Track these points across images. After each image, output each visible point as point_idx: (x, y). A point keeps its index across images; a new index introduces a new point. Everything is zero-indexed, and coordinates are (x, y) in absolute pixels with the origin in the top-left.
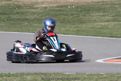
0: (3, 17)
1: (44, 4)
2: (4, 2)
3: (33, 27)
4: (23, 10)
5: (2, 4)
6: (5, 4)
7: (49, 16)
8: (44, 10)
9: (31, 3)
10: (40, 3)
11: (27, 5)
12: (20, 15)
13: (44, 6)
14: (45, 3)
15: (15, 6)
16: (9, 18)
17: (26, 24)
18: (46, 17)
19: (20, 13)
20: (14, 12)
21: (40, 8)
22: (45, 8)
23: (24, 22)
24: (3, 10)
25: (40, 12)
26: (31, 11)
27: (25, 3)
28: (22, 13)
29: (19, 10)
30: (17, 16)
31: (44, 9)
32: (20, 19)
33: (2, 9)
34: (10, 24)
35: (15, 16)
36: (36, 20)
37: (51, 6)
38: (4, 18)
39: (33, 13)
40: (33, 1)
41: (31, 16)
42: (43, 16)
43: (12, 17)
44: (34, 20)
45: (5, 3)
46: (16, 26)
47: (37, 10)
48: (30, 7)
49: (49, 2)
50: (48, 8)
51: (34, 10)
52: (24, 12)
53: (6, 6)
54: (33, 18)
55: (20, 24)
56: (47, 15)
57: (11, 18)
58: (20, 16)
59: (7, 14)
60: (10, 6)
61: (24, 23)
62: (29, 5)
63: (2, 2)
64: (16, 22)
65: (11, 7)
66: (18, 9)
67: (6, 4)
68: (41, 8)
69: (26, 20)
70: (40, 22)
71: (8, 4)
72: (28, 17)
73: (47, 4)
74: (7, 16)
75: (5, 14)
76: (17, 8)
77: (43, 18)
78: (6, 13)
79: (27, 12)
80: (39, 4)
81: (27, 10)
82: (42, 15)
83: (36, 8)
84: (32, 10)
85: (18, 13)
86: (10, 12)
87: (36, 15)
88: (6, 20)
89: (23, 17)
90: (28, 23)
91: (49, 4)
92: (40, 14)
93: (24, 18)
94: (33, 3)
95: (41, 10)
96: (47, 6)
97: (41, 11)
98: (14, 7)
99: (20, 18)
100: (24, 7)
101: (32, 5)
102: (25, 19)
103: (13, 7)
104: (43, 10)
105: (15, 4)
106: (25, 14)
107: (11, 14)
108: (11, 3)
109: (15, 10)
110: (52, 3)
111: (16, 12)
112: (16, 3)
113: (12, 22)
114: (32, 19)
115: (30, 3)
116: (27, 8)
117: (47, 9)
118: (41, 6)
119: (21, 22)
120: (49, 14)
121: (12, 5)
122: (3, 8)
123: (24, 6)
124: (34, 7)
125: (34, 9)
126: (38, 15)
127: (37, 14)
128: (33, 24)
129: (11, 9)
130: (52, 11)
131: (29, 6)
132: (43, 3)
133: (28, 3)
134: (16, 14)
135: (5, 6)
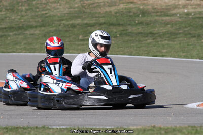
0: (115, 31)
1: (187, 7)
2: (122, 6)
3: (159, 47)
4: (149, 19)
5: (118, 8)
6: (123, 8)
7: (191, 27)
8: (185, 18)
9: (167, 6)
10: (181, 6)
11: (159, 11)
12: (143, 26)
13: (186, 11)
14: (190, 7)
15: (139, 12)
16: (125, 32)
17: (149, 41)
18: (186, 29)
19: (144, 24)
20: (135, 22)
21: (178, 15)
22: (188, 14)
23: (146, 38)
24: (117, 19)
25: (176, 21)
26: (163, 20)
27: (156, 6)
28: (147, 24)
29: (144, 19)
30: (139, 27)
31: (186, 16)
32: (141, 33)
33: (116, 17)
34: (124, 42)
35: (134, 28)
36: (168, 35)
37: (198, 11)
38: (116, 33)
39: (165, 23)
40: (170, 3)
41: (162, 28)
42: (180, 28)
43: (130, 30)
44: (164, 34)
45: (125, 6)
46: (132, 45)
47: (172, 18)
48: (163, 13)
49: (196, 5)
50: (193, 14)
51: (168, 18)
52: (150, 21)
53: (125, 11)
54: (165, 31)
55: (139, 41)
56: (187, 26)
57: (128, 31)
58: (142, 28)
59: (122, 25)
60: (130, 12)
61: (146, 40)
62: (163, 10)
63: (119, 5)
64: (134, 38)
65: (131, 14)
66: (142, 16)
67: (125, 8)
68: (180, 14)
69: (151, 35)
70: (174, 38)
71: (128, 9)
72: (156, 30)
73: (193, 8)
74: (121, 28)
75: (119, 25)
76: (140, 16)
77: (180, 32)
78: (121, 23)
79: (156, 21)
80: (179, 8)
81: (157, 18)
82: (179, 26)
83: (173, 15)
84: (165, 18)
85: (141, 23)
86: (128, 22)
87: (169, 26)
88: (118, 36)
89: (148, 30)
90: (153, 39)
91: (195, 8)
92: (176, 24)
93: (149, 32)
94: (169, 7)
95: (180, 18)
96: (191, 10)
97: (180, 20)
98: (137, 13)
99: (142, 31)
100: (152, 14)
101: (167, 9)
102: (151, 33)
103: (134, 13)
104: (182, 17)
105: (139, 9)
106: (152, 25)
107: (129, 25)
108: (134, 6)
109: (137, 19)
110: (202, 6)
111: (138, 21)
112: (141, 7)
113: (127, 38)
114: (161, 34)
115: (164, 7)
116: (157, 16)
117: (191, 16)
118: (181, 10)
119: (142, 39)
120: (192, 24)
121: (134, 9)
122: (118, 15)
123: (153, 11)
124: (169, 13)
125: (168, 16)
126: (172, 27)
127: (172, 24)
128: (161, 41)
129: (130, 16)
130: (198, 20)
131: (161, 12)
132: (185, 6)
133: (162, 6)
134: (136, 24)
135: (122, 12)
